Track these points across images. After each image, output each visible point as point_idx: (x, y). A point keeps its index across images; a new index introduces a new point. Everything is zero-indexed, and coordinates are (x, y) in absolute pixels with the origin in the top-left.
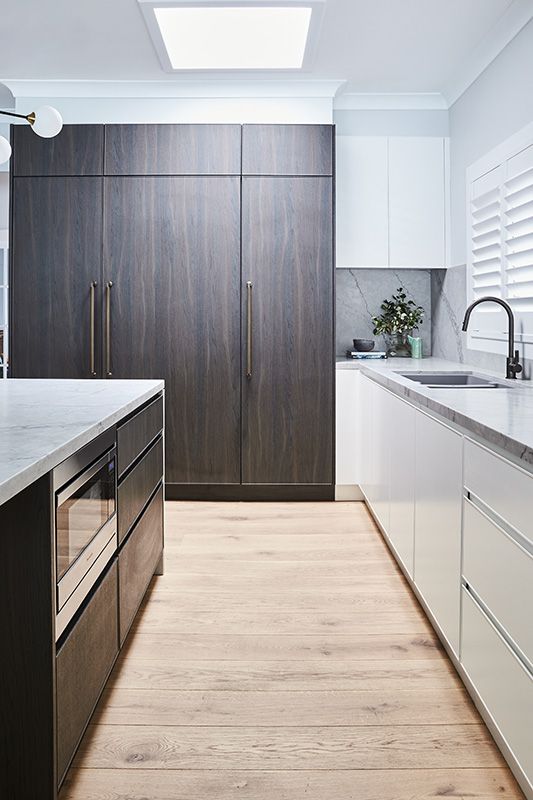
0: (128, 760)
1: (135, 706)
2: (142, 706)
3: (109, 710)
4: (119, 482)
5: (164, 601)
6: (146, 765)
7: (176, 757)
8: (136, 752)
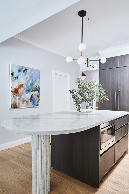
0: (114, 183)
1: (117, 175)
2: (119, 175)
3: (112, 174)
4: (116, 131)
5: (127, 158)
6: (117, 185)
7: (124, 186)
8: (116, 182)
